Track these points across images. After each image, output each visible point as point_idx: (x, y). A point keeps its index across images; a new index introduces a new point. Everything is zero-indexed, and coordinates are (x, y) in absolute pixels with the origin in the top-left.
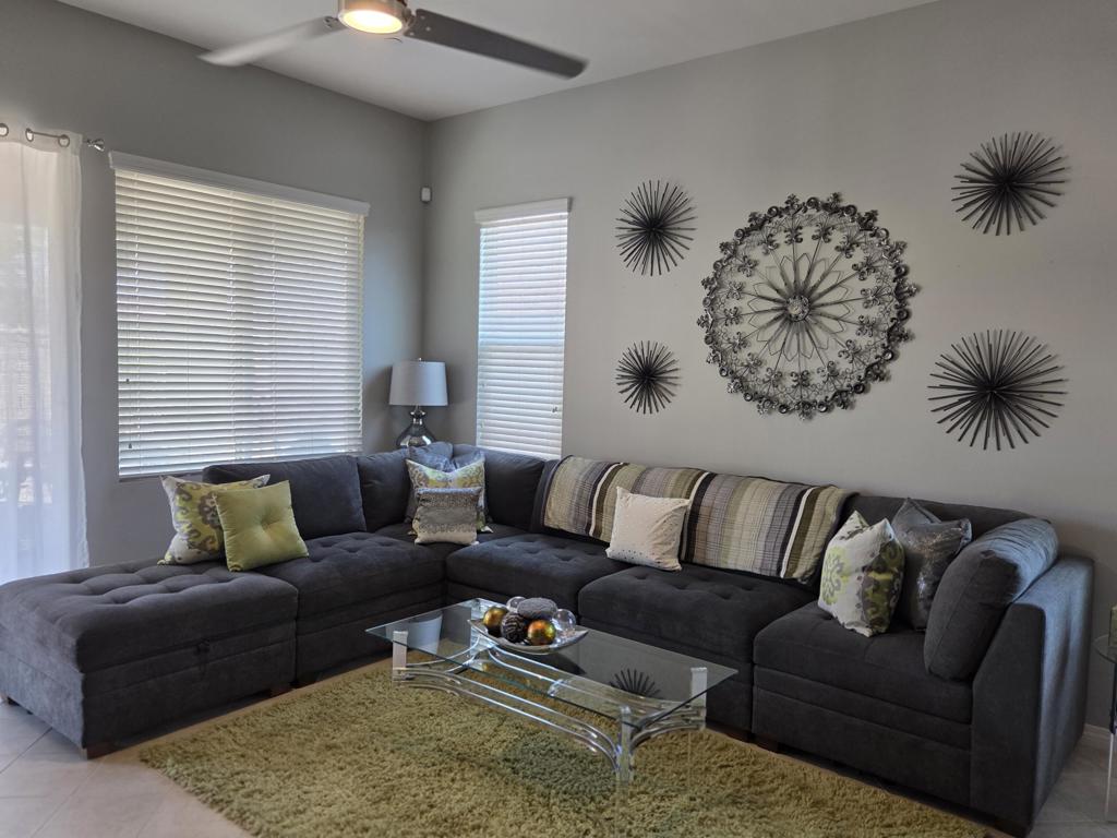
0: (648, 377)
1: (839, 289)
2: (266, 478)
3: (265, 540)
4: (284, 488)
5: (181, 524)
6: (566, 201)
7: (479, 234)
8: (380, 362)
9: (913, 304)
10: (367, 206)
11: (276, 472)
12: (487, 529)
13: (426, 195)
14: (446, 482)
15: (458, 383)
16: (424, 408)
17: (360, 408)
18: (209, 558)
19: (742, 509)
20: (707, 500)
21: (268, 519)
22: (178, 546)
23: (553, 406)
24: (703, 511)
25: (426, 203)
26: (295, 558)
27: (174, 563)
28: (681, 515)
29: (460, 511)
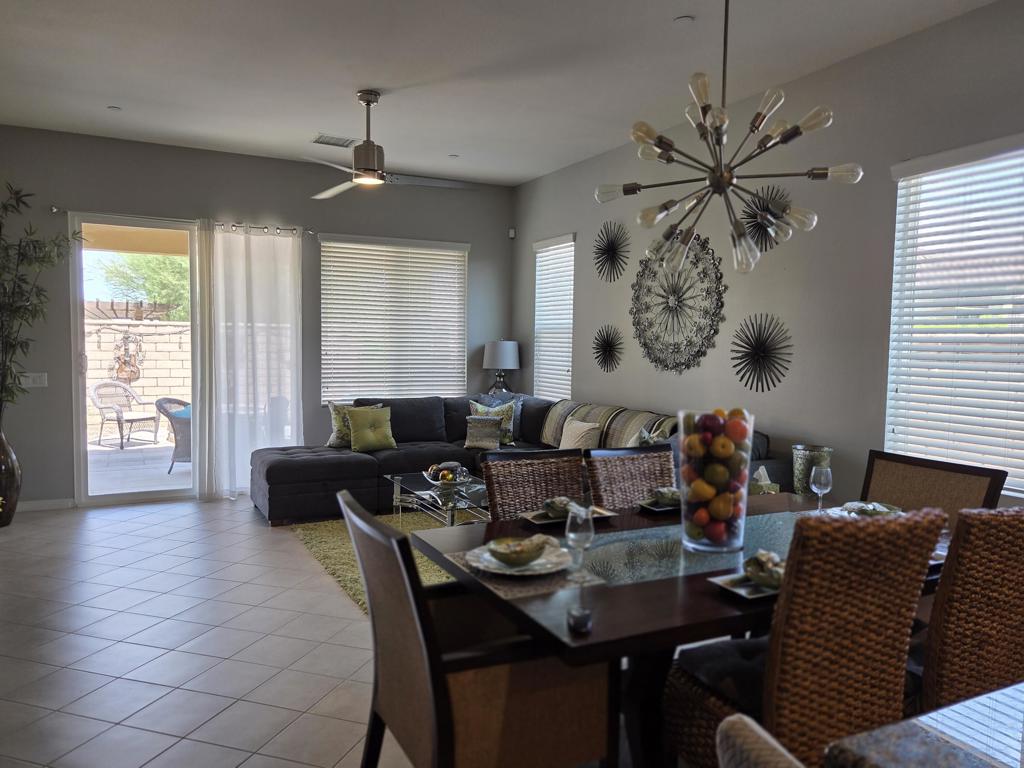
0: (608, 349)
1: (692, 290)
2: (381, 405)
3: (371, 437)
4: (388, 410)
5: (335, 425)
6: (571, 236)
7: (535, 258)
8: (478, 342)
9: (726, 297)
10: (469, 245)
11: (386, 403)
12: (513, 443)
13: (512, 234)
14: (487, 413)
15: (524, 355)
16: (504, 370)
17: (466, 371)
18: (344, 444)
19: (629, 429)
20: (613, 426)
21: (375, 425)
22: (333, 438)
23: (567, 369)
24: (611, 432)
25: (512, 239)
26: (389, 448)
27: (330, 446)
28: (598, 433)
29: (487, 430)
